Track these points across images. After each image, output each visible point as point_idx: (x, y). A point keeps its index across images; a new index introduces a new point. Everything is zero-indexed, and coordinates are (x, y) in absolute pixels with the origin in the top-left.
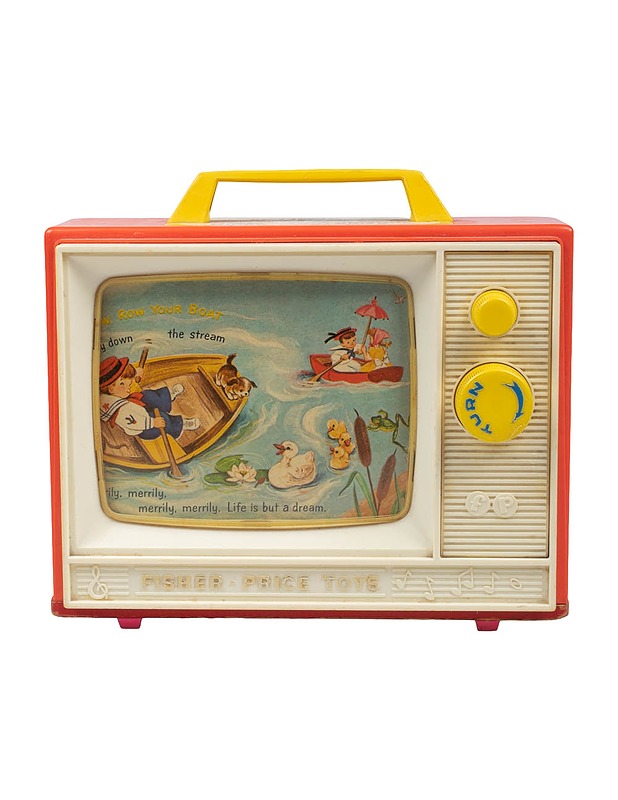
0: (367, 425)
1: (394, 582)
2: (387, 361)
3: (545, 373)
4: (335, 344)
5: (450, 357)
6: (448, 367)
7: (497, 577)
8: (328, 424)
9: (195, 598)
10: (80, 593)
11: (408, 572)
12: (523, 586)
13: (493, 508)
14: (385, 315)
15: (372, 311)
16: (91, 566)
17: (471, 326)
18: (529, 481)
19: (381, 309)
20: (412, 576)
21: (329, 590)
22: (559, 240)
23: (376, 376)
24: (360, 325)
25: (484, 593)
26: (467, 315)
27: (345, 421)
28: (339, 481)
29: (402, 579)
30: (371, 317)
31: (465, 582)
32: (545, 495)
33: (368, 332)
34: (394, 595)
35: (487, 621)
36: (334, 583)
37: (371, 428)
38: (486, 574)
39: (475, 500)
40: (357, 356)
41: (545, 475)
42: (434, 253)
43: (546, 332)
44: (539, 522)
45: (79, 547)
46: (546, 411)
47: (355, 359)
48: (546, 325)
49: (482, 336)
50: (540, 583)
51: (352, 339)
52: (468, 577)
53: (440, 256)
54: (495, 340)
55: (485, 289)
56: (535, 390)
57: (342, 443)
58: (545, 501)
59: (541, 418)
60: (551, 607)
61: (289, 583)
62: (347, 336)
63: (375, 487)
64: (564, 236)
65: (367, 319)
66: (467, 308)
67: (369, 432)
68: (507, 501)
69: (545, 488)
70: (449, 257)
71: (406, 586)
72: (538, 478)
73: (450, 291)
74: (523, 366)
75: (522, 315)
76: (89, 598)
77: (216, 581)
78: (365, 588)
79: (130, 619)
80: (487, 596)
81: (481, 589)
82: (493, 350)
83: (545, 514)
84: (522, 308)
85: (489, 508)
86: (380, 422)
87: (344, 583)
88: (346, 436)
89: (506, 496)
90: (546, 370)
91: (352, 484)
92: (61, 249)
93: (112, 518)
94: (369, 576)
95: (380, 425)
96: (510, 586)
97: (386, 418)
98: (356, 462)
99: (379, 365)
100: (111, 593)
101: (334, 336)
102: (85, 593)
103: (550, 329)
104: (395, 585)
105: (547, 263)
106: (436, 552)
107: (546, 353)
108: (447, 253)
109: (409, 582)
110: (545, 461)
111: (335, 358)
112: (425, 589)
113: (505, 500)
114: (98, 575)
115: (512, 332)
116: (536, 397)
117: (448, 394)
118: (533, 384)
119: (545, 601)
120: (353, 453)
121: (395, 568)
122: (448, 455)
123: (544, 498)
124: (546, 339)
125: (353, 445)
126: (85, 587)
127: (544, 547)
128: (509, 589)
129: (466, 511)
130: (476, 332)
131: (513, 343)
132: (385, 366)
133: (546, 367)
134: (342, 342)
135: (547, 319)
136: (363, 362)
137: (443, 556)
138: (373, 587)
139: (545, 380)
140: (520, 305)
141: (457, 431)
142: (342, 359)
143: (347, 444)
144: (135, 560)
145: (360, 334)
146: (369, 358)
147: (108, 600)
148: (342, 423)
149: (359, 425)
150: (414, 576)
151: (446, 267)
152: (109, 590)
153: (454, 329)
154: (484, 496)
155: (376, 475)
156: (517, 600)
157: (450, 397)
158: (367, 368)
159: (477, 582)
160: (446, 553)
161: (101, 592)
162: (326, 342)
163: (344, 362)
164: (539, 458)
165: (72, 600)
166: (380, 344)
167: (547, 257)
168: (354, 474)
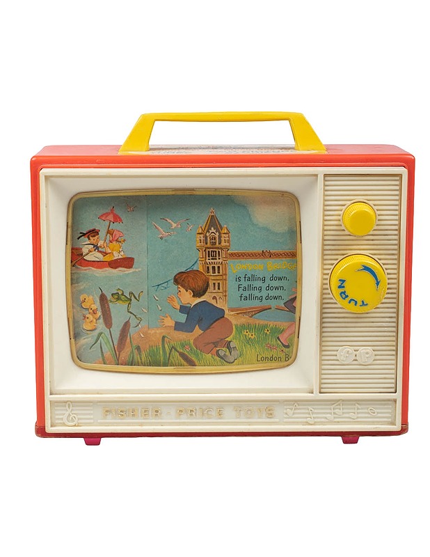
0: (109, 299)
1: (285, 411)
2: (122, 253)
3: (395, 262)
4: (85, 240)
5: (327, 250)
6: (326, 257)
7: (359, 407)
8: (81, 297)
9: (141, 424)
10: (57, 421)
11: (296, 404)
12: (378, 413)
13: (357, 358)
14: (121, 220)
15: (111, 217)
16: (66, 402)
17: (343, 228)
18: (383, 339)
19: (117, 216)
20: (298, 407)
21: (238, 417)
22: (405, 165)
23: (114, 264)
24: (102, 227)
25: (350, 418)
26: (340, 220)
27: (93, 296)
28: (90, 339)
29: (291, 409)
30: (110, 221)
31: (336, 411)
32: (394, 348)
33: (108, 232)
34: (285, 420)
35: (350, 438)
36: (242, 412)
37: (111, 301)
38: (352, 405)
39: (344, 353)
40: (100, 249)
41: (394, 334)
42: (316, 175)
43: (396, 232)
44: (389, 368)
45: (57, 389)
46: (395, 289)
47: (99, 251)
48: (397, 227)
49: (350, 235)
50: (390, 411)
51: (97, 237)
52: (338, 407)
53: (321, 178)
54: (359, 238)
55: (352, 202)
56: (388, 274)
57: (91, 311)
58: (394, 353)
59: (392, 293)
60: (397, 427)
61: (209, 413)
62: (93, 234)
63: (116, 343)
64: (409, 163)
65: (107, 223)
66: (340, 215)
67: (110, 304)
68: (367, 353)
69: (394, 343)
70: (327, 178)
71: (294, 414)
72: (389, 336)
73: (327, 203)
74: (379, 257)
75: (379, 220)
76: (64, 425)
77: (157, 411)
78: (264, 415)
79: (93, 439)
80: (352, 420)
81: (347, 415)
82: (358, 245)
83: (394, 362)
84: (379, 215)
85: (354, 358)
86: (118, 297)
87: (249, 412)
88: (94, 307)
89: (365, 349)
90: (395, 259)
91: (99, 341)
92: (44, 172)
93: (80, 366)
94: (268, 407)
95: (118, 299)
96: (369, 413)
97: (123, 294)
98: (101, 325)
99: (117, 256)
100: (80, 421)
101: (84, 235)
102: (61, 422)
103: (399, 230)
104: (286, 414)
105: (398, 183)
106: (316, 390)
107: (396, 247)
108: (325, 175)
109: (296, 411)
110: (394, 324)
111: (85, 250)
112: (307, 416)
113: (365, 352)
114: (71, 408)
115: (371, 233)
116: (388, 279)
117: (325, 277)
118: (386, 269)
119: (393, 423)
120: (99, 318)
121: (286, 401)
122: (325, 320)
123: (393, 350)
124: (396, 237)
125: (99, 313)
126: (61, 417)
127: (393, 385)
128: (367, 415)
129: (338, 360)
130: (346, 233)
131: (373, 240)
132: (120, 257)
133: (396, 257)
134: (89, 239)
135: (397, 222)
136: (105, 254)
137: (320, 393)
138: (270, 415)
139: (395, 267)
140: (378, 212)
141: (332, 303)
142: (90, 251)
143: (94, 312)
144: (97, 398)
145: (102, 233)
146: (109, 251)
147: (78, 426)
148: (91, 297)
149: (103, 298)
150: (300, 407)
151: (325, 185)
152: (79, 419)
153: (330, 230)
154: (351, 349)
155: (116, 335)
156: (373, 423)
157: (327, 279)
158: (108, 258)
159: (345, 411)
160: (323, 390)
161: (73, 421)
162: (78, 239)
163: (91, 253)
164: (390, 322)
165: (52, 426)
166: (117, 241)
167: (398, 178)
168: (100, 334)
